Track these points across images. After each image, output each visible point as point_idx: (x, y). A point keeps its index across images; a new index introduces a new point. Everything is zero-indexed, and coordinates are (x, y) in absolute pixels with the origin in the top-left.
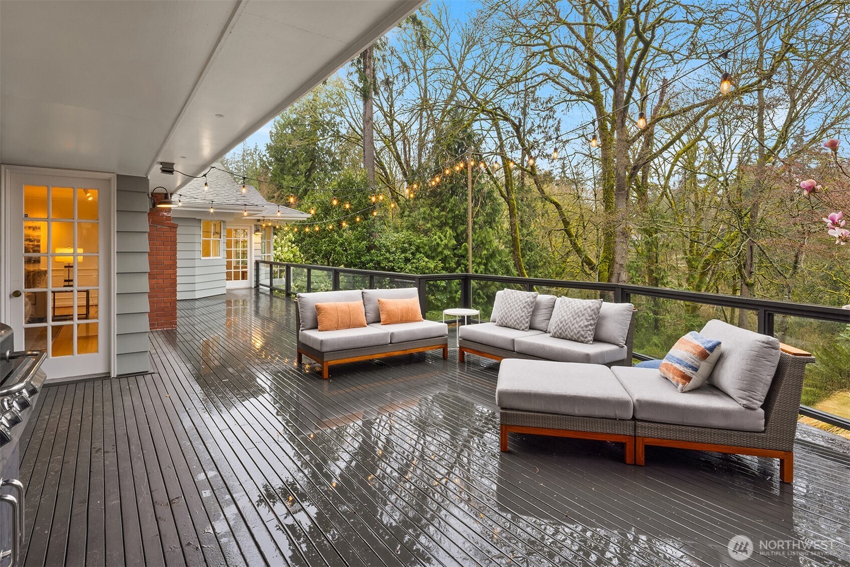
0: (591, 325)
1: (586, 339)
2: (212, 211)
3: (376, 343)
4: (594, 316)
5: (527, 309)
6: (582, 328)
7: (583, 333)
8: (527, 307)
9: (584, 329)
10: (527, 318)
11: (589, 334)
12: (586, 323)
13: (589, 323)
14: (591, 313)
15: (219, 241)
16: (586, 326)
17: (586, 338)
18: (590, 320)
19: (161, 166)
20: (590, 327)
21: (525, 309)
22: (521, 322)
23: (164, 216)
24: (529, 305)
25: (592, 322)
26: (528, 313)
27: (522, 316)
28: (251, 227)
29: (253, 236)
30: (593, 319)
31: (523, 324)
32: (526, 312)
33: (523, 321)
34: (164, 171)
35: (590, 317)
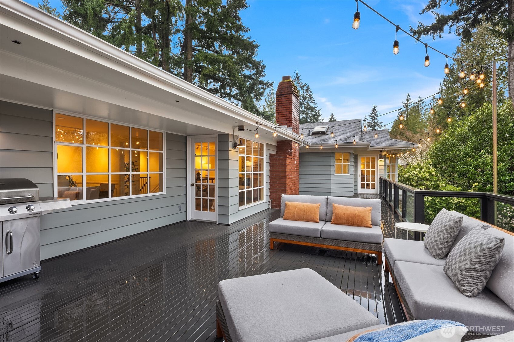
0: (475, 270)
1: (462, 288)
2: (321, 148)
3: (307, 234)
4: (482, 259)
5: (444, 234)
6: (462, 270)
7: (460, 277)
8: (445, 231)
9: (464, 273)
10: (441, 244)
11: (468, 283)
12: (468, 266)
13: (473, 267)
14: (479, 253)
15: (348, 164)
16: (468, 270)
17: (463, 285)
18: (476, 263)
19: (238, 128)
20: (473, 273)
21: (441, 234)
22: (433, 247)
23: (289, 152)
24: (446, 230)
25: (478, 266)
26: (444, 238)
27: (436, 241)
28: (377, 155)
29: (378, 161)
30: (480, 262)
31: (435, 250)
32: (442, 237)
33: (436, 247)
34: (240, 130)
35: (476, 258)
